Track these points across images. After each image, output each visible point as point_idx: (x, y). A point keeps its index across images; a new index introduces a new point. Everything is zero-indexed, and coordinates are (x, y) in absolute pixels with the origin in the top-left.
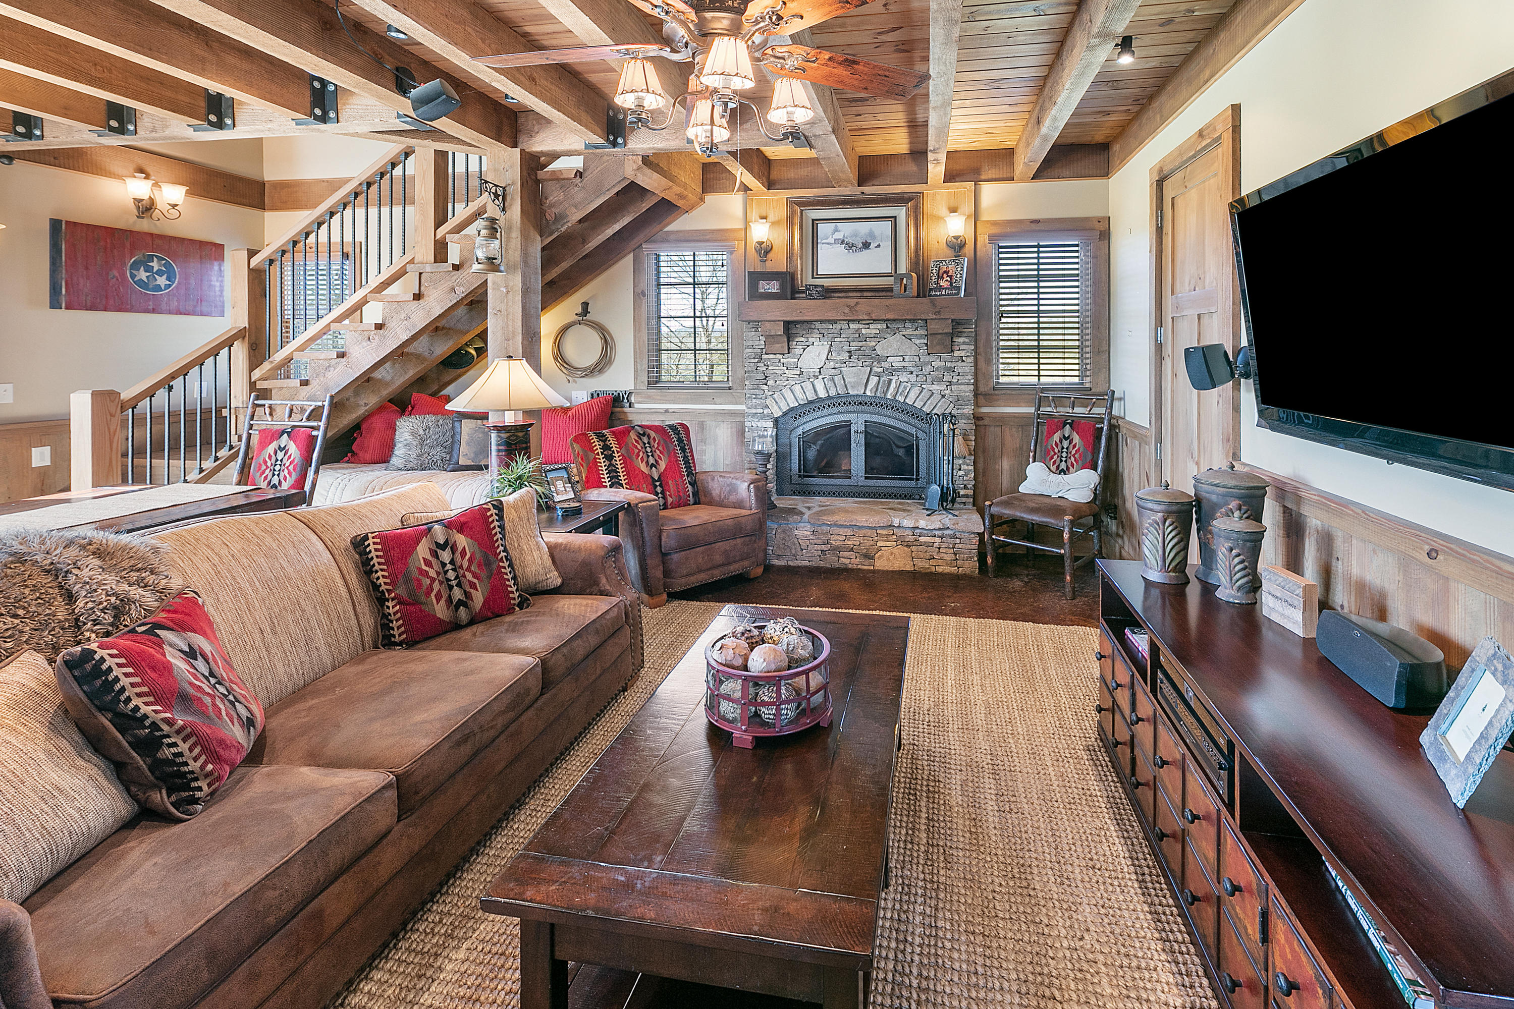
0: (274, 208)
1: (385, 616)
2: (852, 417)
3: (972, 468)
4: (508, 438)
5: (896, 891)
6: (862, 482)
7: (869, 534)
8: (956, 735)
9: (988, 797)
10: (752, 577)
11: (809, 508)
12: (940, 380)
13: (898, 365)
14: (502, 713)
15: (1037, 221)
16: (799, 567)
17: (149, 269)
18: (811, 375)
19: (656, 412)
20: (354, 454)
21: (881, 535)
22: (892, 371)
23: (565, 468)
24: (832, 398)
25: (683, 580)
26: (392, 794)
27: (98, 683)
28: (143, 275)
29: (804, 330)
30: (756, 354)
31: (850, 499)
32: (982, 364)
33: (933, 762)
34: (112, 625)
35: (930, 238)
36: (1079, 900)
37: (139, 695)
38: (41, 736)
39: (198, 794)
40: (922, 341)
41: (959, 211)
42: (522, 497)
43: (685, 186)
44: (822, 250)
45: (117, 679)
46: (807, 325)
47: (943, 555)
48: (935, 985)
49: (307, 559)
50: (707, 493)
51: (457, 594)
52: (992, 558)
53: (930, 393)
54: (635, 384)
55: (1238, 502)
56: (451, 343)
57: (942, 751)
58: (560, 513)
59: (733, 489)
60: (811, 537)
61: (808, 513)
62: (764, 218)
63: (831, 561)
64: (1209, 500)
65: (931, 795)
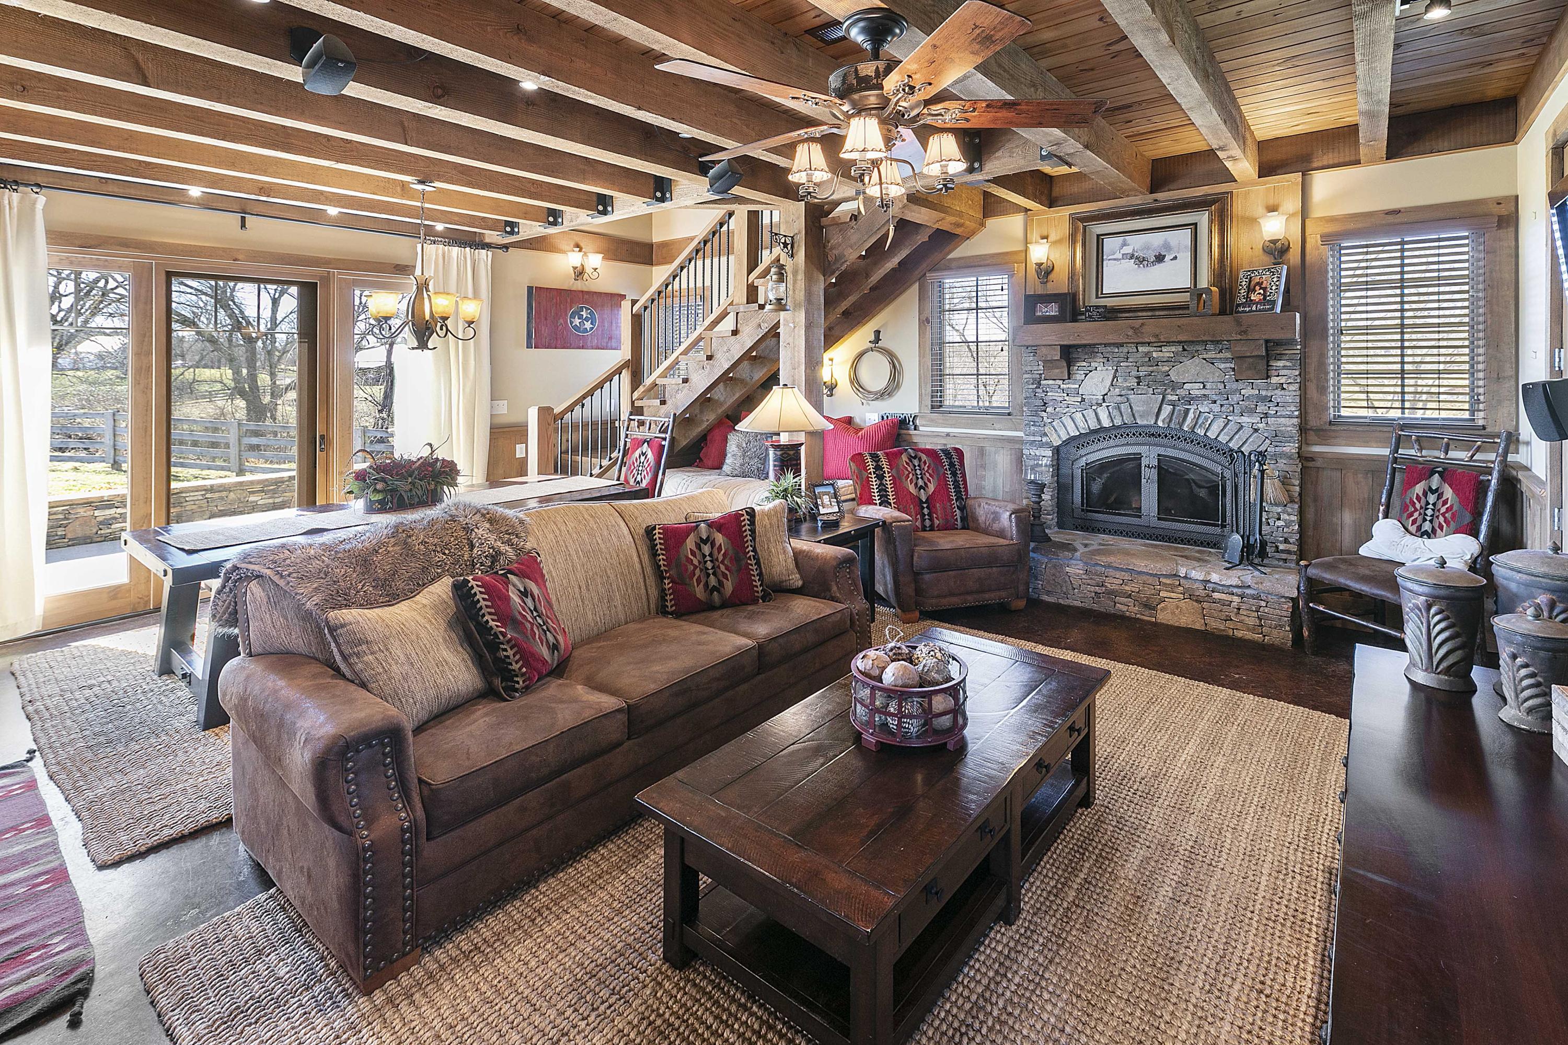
0: (656, 265)
1: (663, 590)
2: (1142, 450)
3: (1294, 518)
4: (781, 455)
5: (1017, 931)
6: (1154, 522)
7: (1150, 582)
8: (1162, 811)
9: (1168, 881)
10: (1013, 609)
11: (1086, 546)
12: (1252, 411)
13: (1197, 392)
14: (718, 679)
15: (1397, 212)
16: (1069, 606)
17: (580, 317)
18: (1094, 402)
19: (937, 435)
20: (701, 460)
21: (1165, 584)
22: (1190, 399)
23: (832, 485)
24: (1119, 427)
25: (934, 601)
26: (623, 717)
27: (469, 601)
28: (577, 321)
29: (1086, 354)
30: (1034, 380)
31: (1140, 541)
32: (1312, 392)
33: (1121, 830)
34: (490, 567)
35: (1240, 245)
36: (1221, 1015)
37: (490, 614)
38: (442, 628)
39: (517, 686)
40: (1228, 365)
41: (1281, 209)
42: (775, 507)
43: (960, 214)
44: (1109, 268)
45: (478, 601)
46: (1090, 350)
47: (1243, 617)
48: (1014, 1023)
49: (615, 540)
50: (975, 520)
51: (713, 581)
52: (1309, 632)
53: (1239, 425)
54: (920, 407)
55: (1549, 596)
56: (765, 370)
57: (1137, 822)
58: (820, 524)
59: (996, 517)
60: (1084, 577)
61: (1082, 550)
62: (1046, 237)
63: (1105, 606)
64: (1506, 589)
65: (1101, 860)
